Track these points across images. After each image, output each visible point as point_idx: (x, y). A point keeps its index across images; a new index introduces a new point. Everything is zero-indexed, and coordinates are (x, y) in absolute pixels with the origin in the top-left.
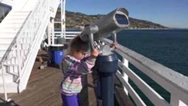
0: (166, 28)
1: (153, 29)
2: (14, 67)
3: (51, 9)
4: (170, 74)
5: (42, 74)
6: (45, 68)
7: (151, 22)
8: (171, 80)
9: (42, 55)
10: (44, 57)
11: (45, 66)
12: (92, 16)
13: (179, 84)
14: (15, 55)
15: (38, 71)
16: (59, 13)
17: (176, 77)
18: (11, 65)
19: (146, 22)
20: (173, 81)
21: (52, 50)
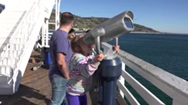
0: (158, 32)
1: (145, 33)
2: (6, 68)
3: (46, 10)
4: (172, 79)
5: (34, 75)
6: (38, 69)
7: (143, 26)
8: (174, 85)
9: (35, 56)
10: (37, 59)
11: (38, 67)
12: (86, 18)
13: (183, 89)
14: (7, 56)
15: (31, 72)
16: (53, 14)
17: (179, 82)
18: (3, 66)
19: (139, 26)
20: (177, 87)
21: (46, 51)
